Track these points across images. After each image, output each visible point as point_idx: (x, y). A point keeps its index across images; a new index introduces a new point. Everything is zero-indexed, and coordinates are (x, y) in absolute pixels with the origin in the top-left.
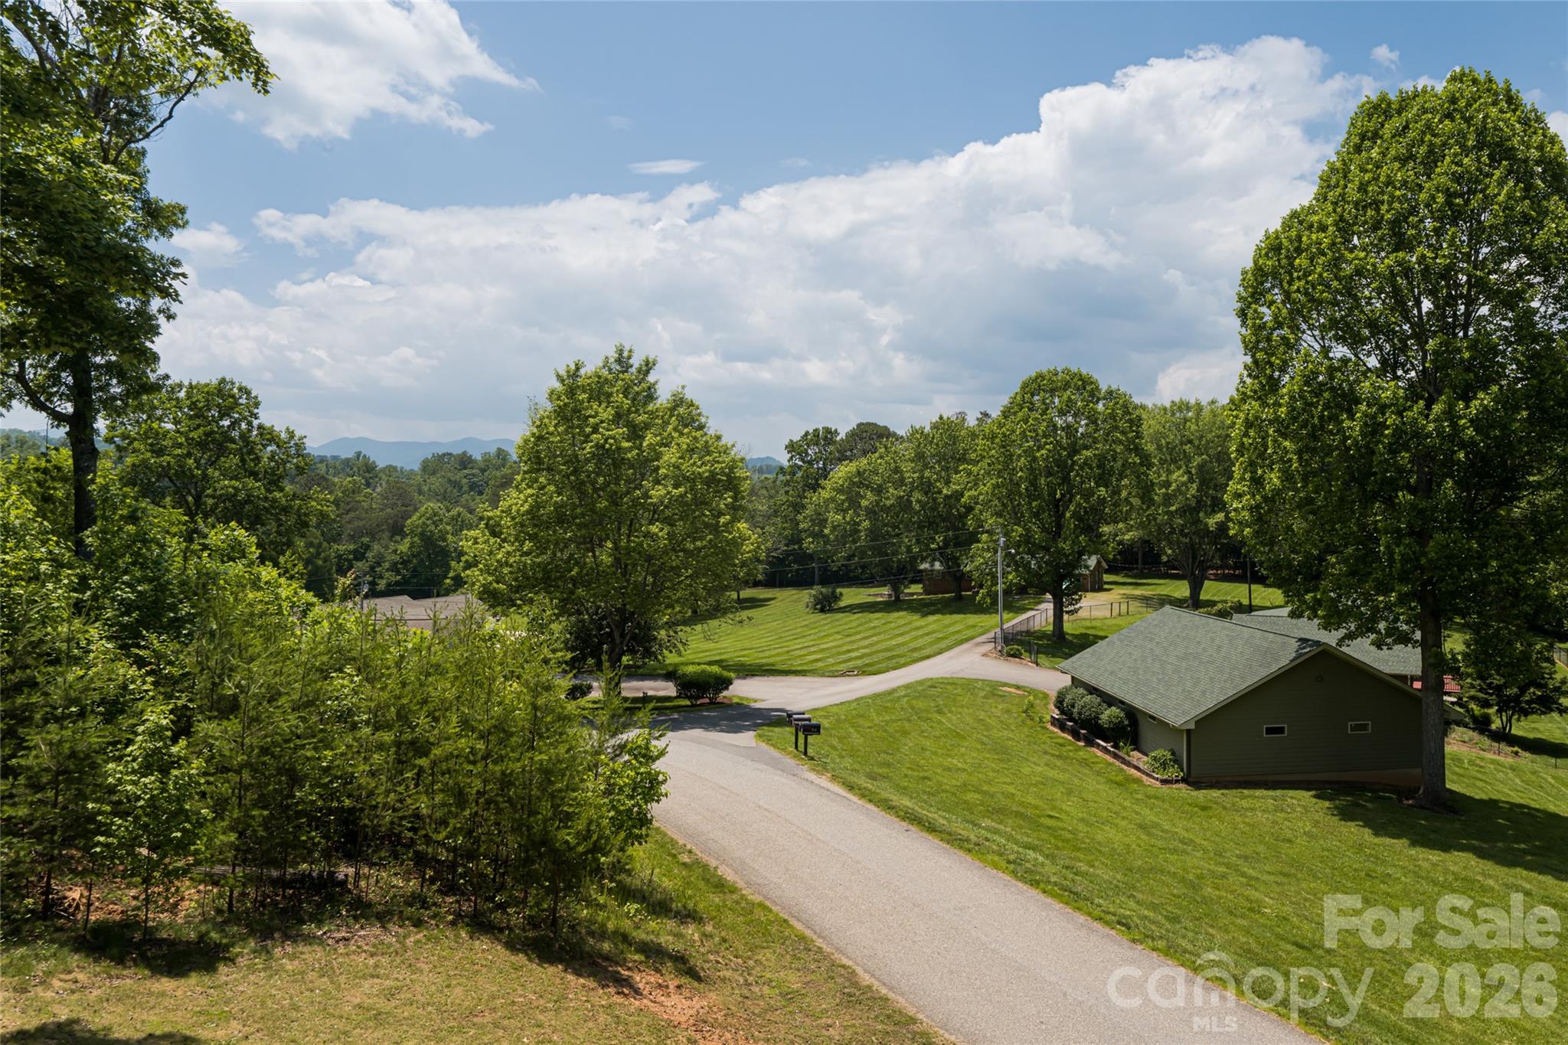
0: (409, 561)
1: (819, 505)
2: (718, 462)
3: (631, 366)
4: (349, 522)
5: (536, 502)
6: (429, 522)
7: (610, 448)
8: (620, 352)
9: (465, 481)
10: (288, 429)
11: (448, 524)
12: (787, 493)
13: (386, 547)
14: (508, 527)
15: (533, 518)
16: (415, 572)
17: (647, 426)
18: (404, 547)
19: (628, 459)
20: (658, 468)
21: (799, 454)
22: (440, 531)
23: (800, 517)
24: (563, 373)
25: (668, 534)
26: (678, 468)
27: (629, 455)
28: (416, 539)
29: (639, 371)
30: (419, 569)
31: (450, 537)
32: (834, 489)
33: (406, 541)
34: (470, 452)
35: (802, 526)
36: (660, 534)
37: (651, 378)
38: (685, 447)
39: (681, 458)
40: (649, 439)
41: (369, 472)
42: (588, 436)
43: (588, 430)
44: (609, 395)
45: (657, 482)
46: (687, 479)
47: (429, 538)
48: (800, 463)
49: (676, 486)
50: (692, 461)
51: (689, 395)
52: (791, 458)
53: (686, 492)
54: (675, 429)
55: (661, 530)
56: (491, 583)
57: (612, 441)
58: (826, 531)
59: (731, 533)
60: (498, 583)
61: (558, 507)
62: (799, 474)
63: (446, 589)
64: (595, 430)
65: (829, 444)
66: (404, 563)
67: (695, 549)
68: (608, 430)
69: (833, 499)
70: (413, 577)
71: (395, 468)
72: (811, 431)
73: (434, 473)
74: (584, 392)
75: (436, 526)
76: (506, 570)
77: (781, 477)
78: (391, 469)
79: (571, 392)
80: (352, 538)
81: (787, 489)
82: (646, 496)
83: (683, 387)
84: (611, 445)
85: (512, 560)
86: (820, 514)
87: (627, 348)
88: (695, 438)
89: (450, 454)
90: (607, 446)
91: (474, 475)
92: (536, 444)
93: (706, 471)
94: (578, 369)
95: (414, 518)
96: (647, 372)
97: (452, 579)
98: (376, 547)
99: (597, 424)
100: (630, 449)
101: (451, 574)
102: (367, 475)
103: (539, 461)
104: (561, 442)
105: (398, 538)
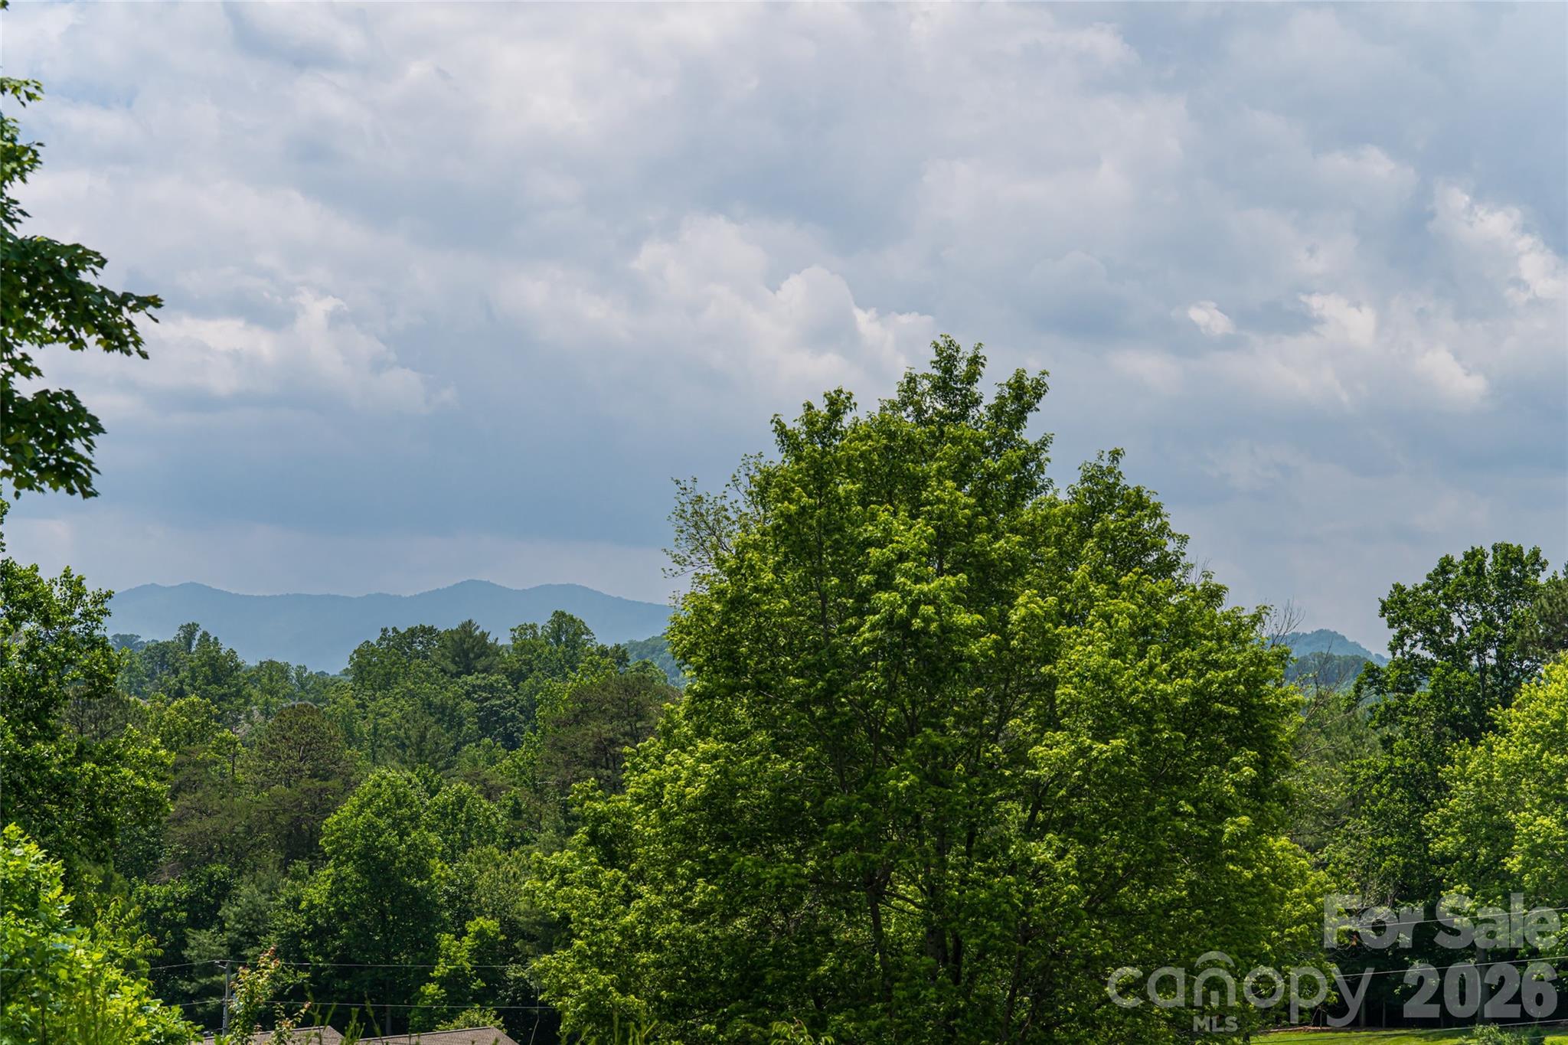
0: (332, 931)
1: (1489, 782)
2: (1216, 665)
3: (977, 402)
4: (179, 821)
5: (724, 772)
6: (382, 823)
7: (924, 631)
8: (946, 359)
9: (468, 705)
10: (67, 574)
11: (431, 828)
12: (1387, 743)
13: (272, 891)
14: (650, 840)
15: (716, 819)
16: (346, 966)
17: (1017, 568)
18: (317, 891)
19: (972, 659)
20: (1052, 682)
21: (1420, 627)
22: (413, 847)
23: (1431, 820)
24: (794, 423)
25: (1080, 864)
26: (1108, 682)
27: (974, 648)
28: (348, 869)
29: (998, 411)
30: (356, 953)
31: (436, 864)
32: (1535, 736)
33: (322, 873)
34: (483, 625)
35: (1437, 846)
36: (1059, 866)
37: (1030, 433)
38: (1124, 623)
39: (1114, 654)
40: (1026, 604)
41: (217, 681)
42: (863, 597)
43: (865, 579)
44: (921, 482)
45: (1050, 721)
46: (1131, 713)
47: (384, 867)
48: (1428, 655)
49: (1102, 733)
50: (1143, 664)
51: (1131, 477)
52: (1400, 640)
53: (1130, 750)
54: (1097, 575)
55: (1061, 855)
56: (605, 993)
57: (930, 610)
58: (1513, 864)
59: (1248, 864)
60: (624, 989)
61: (782, 788)
62: (1425, 689)
63: (427, 1011)
64: (884, 581)
65: (1517, 596)
66: (319, 934)
67: (1151, 908)
68: (918, 580)
69: (1530, 766)
70: (343, 974)
71: (283, 670)
72: (1458, 558)
73: (387, 682)
74: (853, 476)
75: (402, 834)
76: (645, 957)
77: (1370, 698)
78: (274, 672)
79: (819, 475)
80: (186, 864)
81: (1386, 731)
82: (1018, 755)
83: (1116, 455)
84: (927, 620)
85: (659, 932)
86: (1490, 810)
87: (967, 351)
88: (1152, 599)
89: (429, 631)
90: (917, 623)
91: (491, 688)
92: (726, 620)
93: (1183, 692)
94: (835, 414)
95: (346, 809)
96: (1019, 419)
97: (443, 982)
98: (246, 890)
99: (889, 564)
100: (974, 633)
101: (441, 970)
102: (213, 688)
103: (736, 667)
104: (790, 612)
105: (302, 866)
